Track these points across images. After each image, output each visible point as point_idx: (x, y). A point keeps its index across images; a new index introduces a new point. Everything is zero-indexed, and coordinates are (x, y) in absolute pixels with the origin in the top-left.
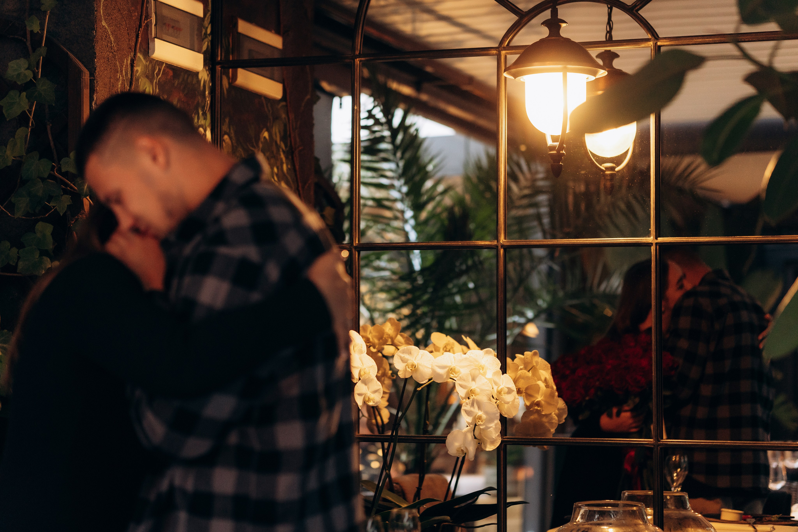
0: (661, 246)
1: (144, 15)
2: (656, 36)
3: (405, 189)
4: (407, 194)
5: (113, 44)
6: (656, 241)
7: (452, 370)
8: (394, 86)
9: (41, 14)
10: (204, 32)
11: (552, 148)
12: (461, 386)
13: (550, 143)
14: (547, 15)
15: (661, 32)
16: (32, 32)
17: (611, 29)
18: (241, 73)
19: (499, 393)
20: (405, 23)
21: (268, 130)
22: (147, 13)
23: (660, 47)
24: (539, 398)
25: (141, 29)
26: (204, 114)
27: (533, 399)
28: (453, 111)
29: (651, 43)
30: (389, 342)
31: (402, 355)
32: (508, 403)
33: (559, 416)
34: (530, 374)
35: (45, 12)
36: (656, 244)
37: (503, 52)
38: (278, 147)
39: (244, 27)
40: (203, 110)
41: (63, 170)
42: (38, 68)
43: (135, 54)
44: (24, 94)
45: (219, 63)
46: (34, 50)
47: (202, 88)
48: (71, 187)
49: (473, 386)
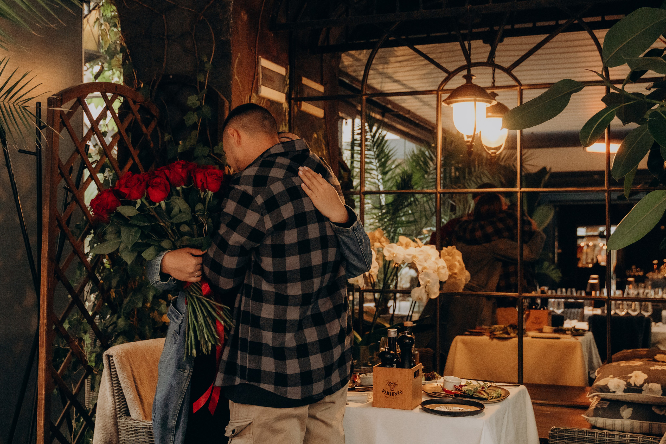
0: (522, 193)
1: (256, 74)
2: (520, 85)
3: (378, 165)
4: (379, 167)
5: (241, 88)
6: (520, 190)
7: (414, 257)
8: (373, 115)
9: (205, 72)
10: (285, 83)
11: (468, 142)
12: (419, 265)
13: (466, 139)
14: (465, 72)
15: (523, 82)
16: (200, 81)
17: (494, 81)
18: (304, 103)
19: (438, 268)
20: (377, 83)
21: (316, 133)
22: (257, 72)
23: (522, 90)
24: (456, 271)
25: (255, 81)
26: (285, 125)
27: (453, 271)
28: (399, 127)
29: (518, 88)
30: (377, 241)
31: (388, 248)
32: (442, 274)
33: (466, 280)
34: (451, 258)
35: (206, 72)
36: (521, 192)
37: (440, 93)
38: (321, 142)
39: (305, 81)
40: (285, 123)
41: (215, 152)
42: (203, 100)
43: (251, 93)
44: (196, 113)
45: (293, 99)
46: (201, 91)
47: (284, 111)
48: (219, 161)
49: (426, 265)
